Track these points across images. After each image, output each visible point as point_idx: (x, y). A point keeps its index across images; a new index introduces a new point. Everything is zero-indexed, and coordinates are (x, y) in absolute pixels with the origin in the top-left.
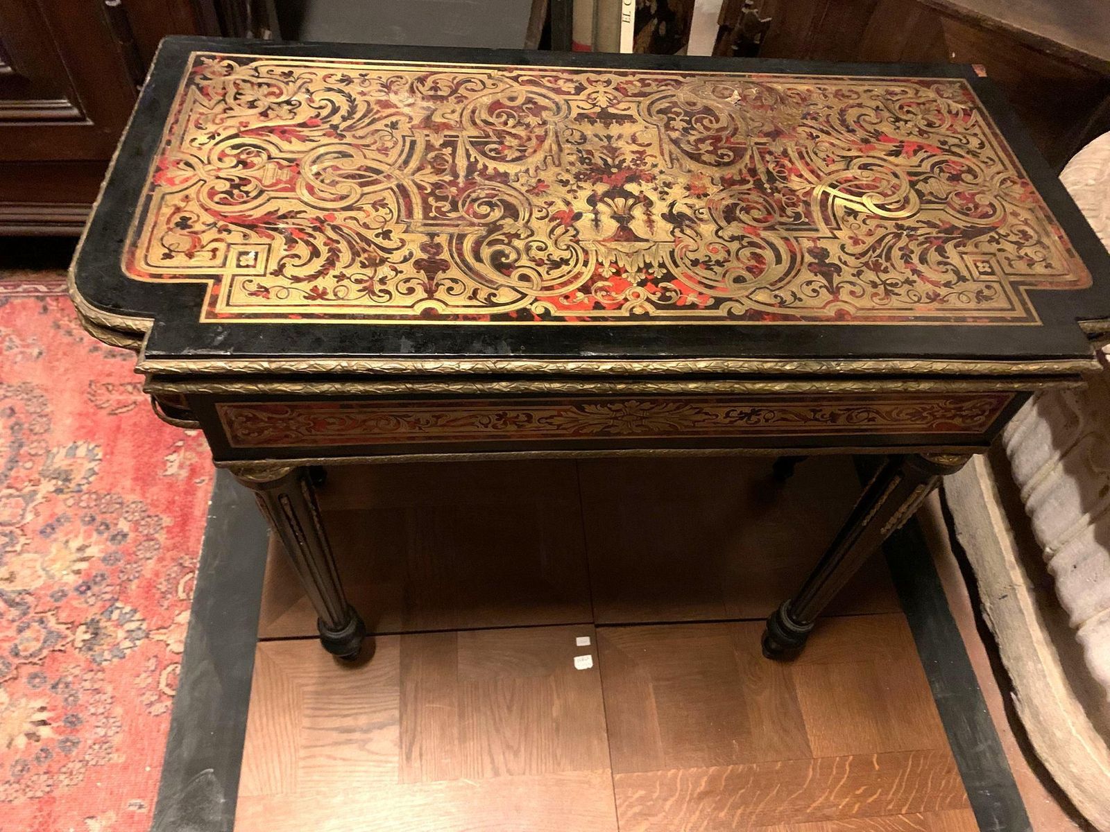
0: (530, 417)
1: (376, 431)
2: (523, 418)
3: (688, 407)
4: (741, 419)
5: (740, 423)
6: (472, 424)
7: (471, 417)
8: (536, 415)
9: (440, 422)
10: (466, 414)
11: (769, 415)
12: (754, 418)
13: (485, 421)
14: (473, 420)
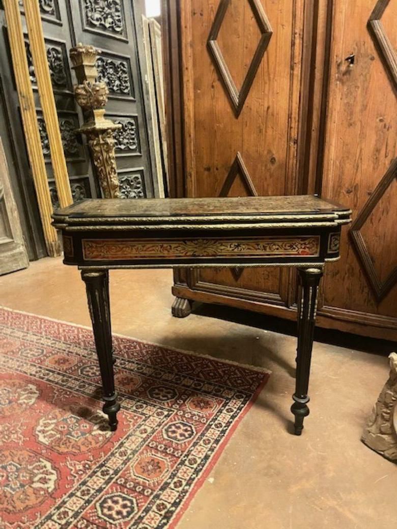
0: (170, 246)
1: (125, 253)
2: (169, 247)
3: (217, 243)
4: (235, 248)
5: (236, 250)
6: (153, 250)
7: (153, 246)
8: (173, 246)
9: (145, 249)
10: (152, 245)
11: (244, 247)
12: (239, 248)
13: (157, 249)
14: (154, 248)
